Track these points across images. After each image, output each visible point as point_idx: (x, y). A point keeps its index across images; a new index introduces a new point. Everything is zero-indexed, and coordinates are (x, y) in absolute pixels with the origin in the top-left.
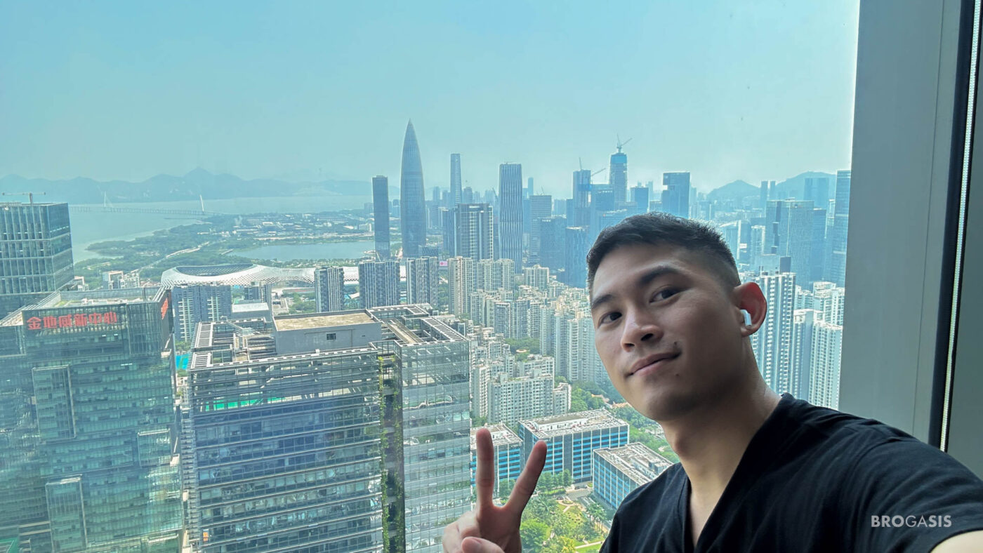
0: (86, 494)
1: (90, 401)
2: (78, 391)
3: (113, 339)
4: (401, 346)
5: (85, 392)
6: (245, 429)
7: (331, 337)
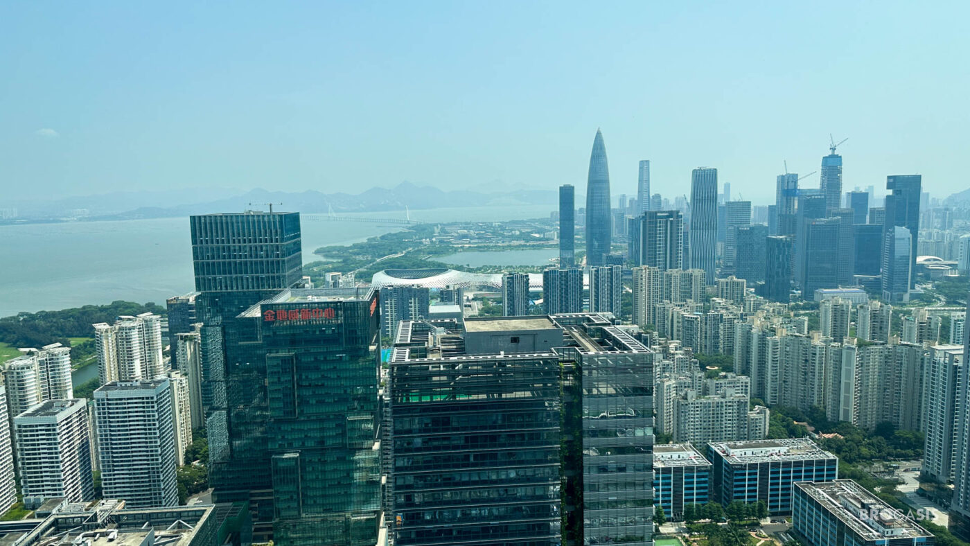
0: (303, 469)
1: (310, 385)
2: (301, 375)
3: (330, 332)
4: (582, 353)
5: (307, 377)
6: (435, 422)
7: (515, 340)
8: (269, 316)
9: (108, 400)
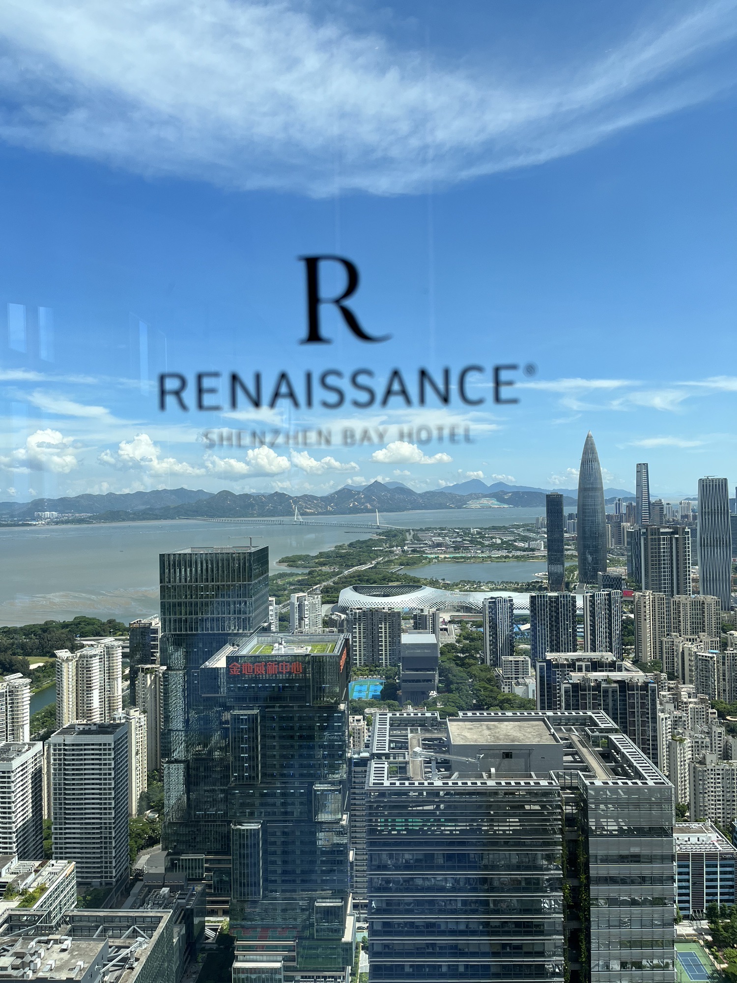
4: (587, 782)
7: (508, 755)
8: (235, 670)
9: (65, 745)
